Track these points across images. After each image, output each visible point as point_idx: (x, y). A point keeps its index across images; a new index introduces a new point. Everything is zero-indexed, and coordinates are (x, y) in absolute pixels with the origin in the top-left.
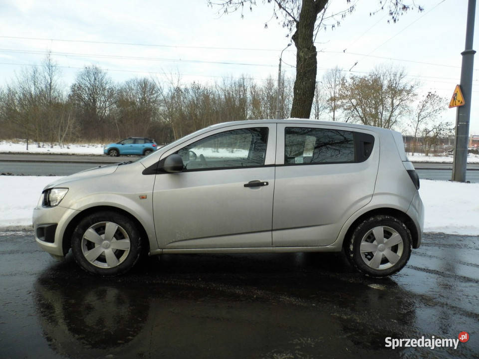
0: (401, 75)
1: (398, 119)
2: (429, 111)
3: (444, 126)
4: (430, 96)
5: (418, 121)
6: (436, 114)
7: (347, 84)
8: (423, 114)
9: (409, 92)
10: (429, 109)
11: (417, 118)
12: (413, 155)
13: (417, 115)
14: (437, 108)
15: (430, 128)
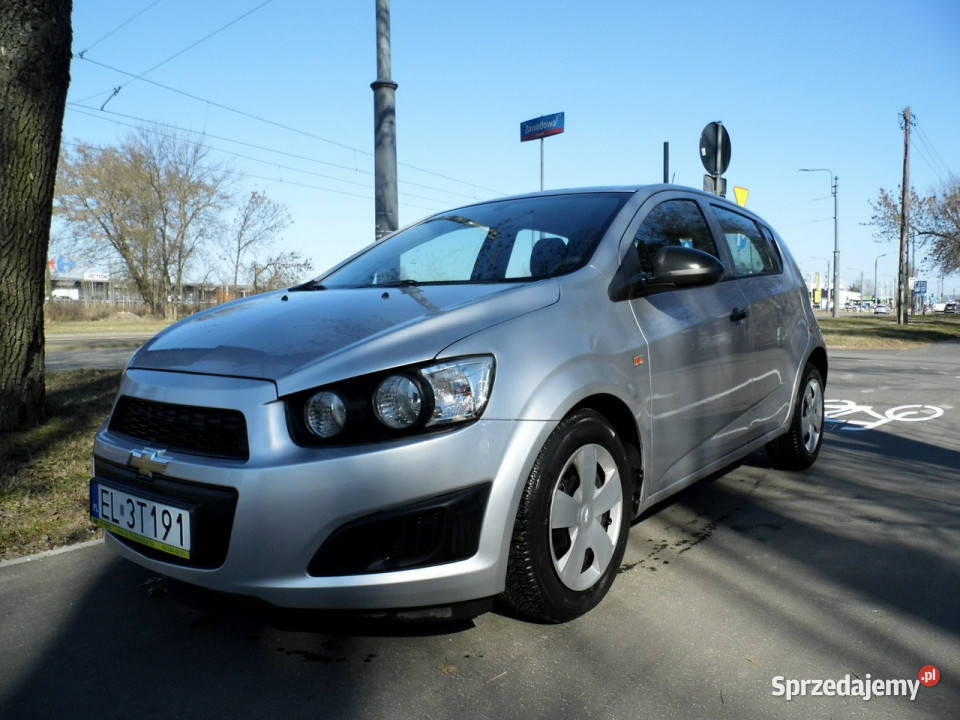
0: (197, 151)
1: (199, 245)
2: (257, 229)
3: (288, 261)
4: (256, 199)
5: (240, 249)
6: (273, 235)
8: (248, 235)
9: (211, 191)
10: (257, 224)
11: (237, 242)
13: (236, 236)
14: (272, 223)
15: (262, 262)
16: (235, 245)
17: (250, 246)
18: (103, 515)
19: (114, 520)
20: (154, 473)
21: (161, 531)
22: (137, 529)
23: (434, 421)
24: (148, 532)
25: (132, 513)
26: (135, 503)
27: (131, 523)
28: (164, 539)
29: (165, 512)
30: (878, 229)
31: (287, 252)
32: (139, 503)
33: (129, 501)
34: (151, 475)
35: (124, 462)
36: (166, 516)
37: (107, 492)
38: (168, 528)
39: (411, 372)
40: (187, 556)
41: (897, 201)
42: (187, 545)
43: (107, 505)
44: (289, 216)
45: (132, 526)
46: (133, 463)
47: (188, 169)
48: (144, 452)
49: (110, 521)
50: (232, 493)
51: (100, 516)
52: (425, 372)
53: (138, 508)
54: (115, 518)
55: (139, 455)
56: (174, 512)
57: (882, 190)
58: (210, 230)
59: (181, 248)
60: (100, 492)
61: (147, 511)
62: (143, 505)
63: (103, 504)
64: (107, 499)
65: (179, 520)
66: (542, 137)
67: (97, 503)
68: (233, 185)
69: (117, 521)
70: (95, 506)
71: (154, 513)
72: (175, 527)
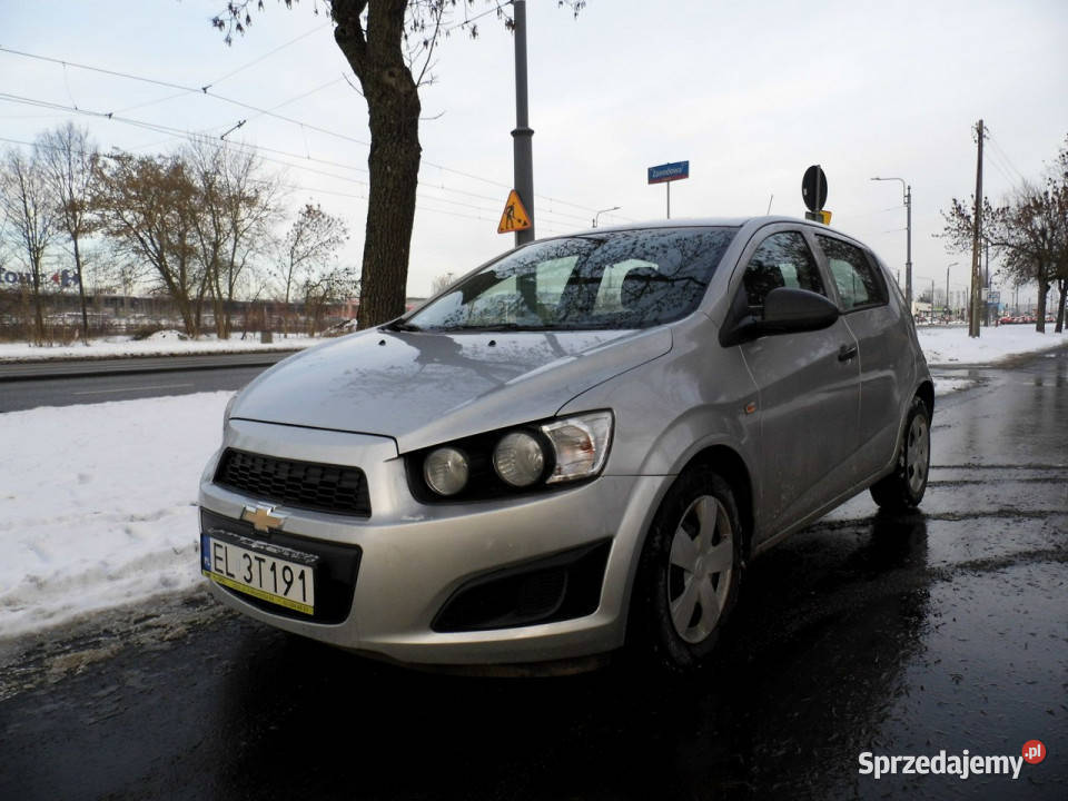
1: (249, 260)
2: (310, 244)
3: (342, 277)
4: (310, 213)
5: (292, 265)
6: (327, 251)
7: (106, 172)
8: (301, 248)
10: (311, 239)
11: (289, 257)
12: (286, 336)
13: (289, 251)
14: (327, 238)
15: (315, 278)
16: (288, 260)
17: (304, 261)
18: (216, 569)
19: (228, 574)
20: (270, 529)
21: (282, 586)
22: (255, 583)
23: (556, 478)
24: (268, 587)
25: (249, 568)
26: (253, 560)
27: (248, 578)
28: (285, 594)
29: (286, 568)
30: (950, 241)
31: (341, 268)
32: (256, 558)
33: (246, 556)
34: (267, 529)
35: (236, 515)
36: (287, 572)
37: (219, 546)
38: (289, 584)
39: (531, 429)
40: (311, 612)
41: (970, 212)
42: (310, 601)
43: (221, 559)
44: (344, 231)
45: (249, 581)
46: (248, 518)
47: (239, 181)
48: (258, 506)
49: (225, 575)
50: (356, 551)
51: (213, 570)
52: (546, 428)
53: (256, 563)
54: (230, 571)
55: (253, 510)
56: (297, 569)
57: (955, 201)
58: (259, 244)
59: (232, 264)
60: (212, 546)
61: (266, 566)
62: (261, 560)
63: (216, 557)
64: (221, 553)
65: (302, 576)
66: (668, 181)
67: (209, 556)
68: (285, 197)
69: (232, 576)
70: (206, 559)
71: (273, 568)
72: (297, 583)
